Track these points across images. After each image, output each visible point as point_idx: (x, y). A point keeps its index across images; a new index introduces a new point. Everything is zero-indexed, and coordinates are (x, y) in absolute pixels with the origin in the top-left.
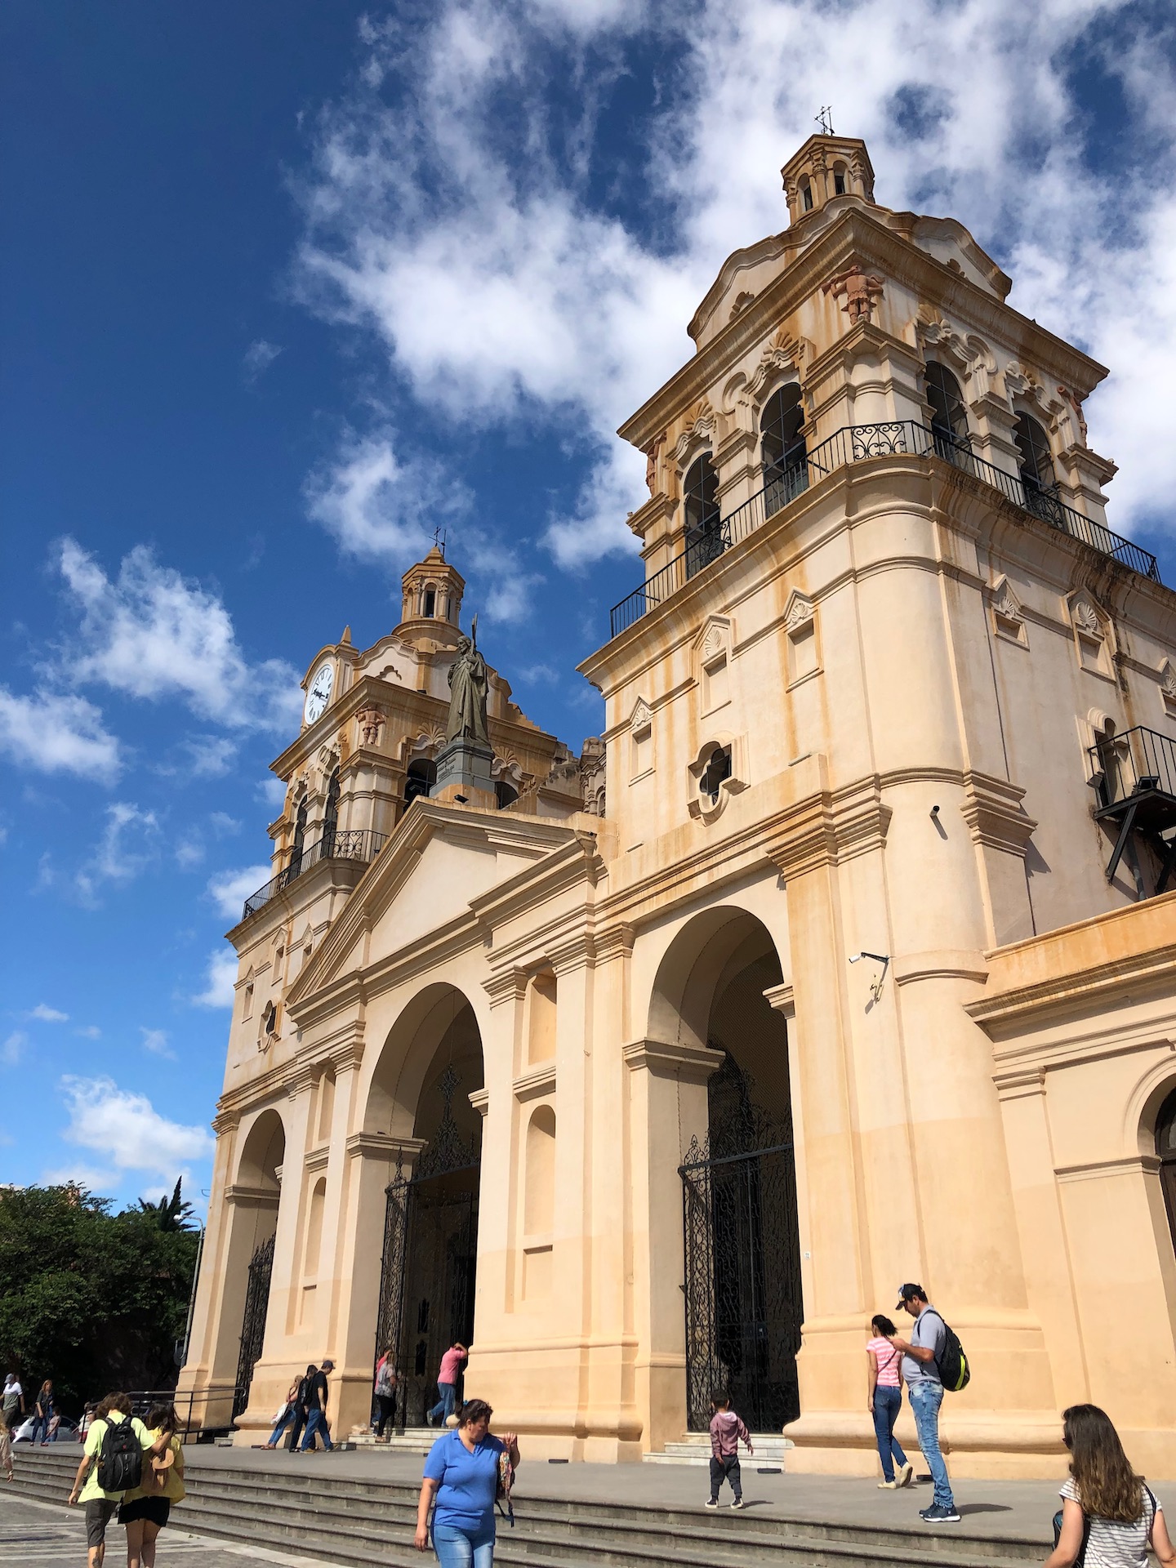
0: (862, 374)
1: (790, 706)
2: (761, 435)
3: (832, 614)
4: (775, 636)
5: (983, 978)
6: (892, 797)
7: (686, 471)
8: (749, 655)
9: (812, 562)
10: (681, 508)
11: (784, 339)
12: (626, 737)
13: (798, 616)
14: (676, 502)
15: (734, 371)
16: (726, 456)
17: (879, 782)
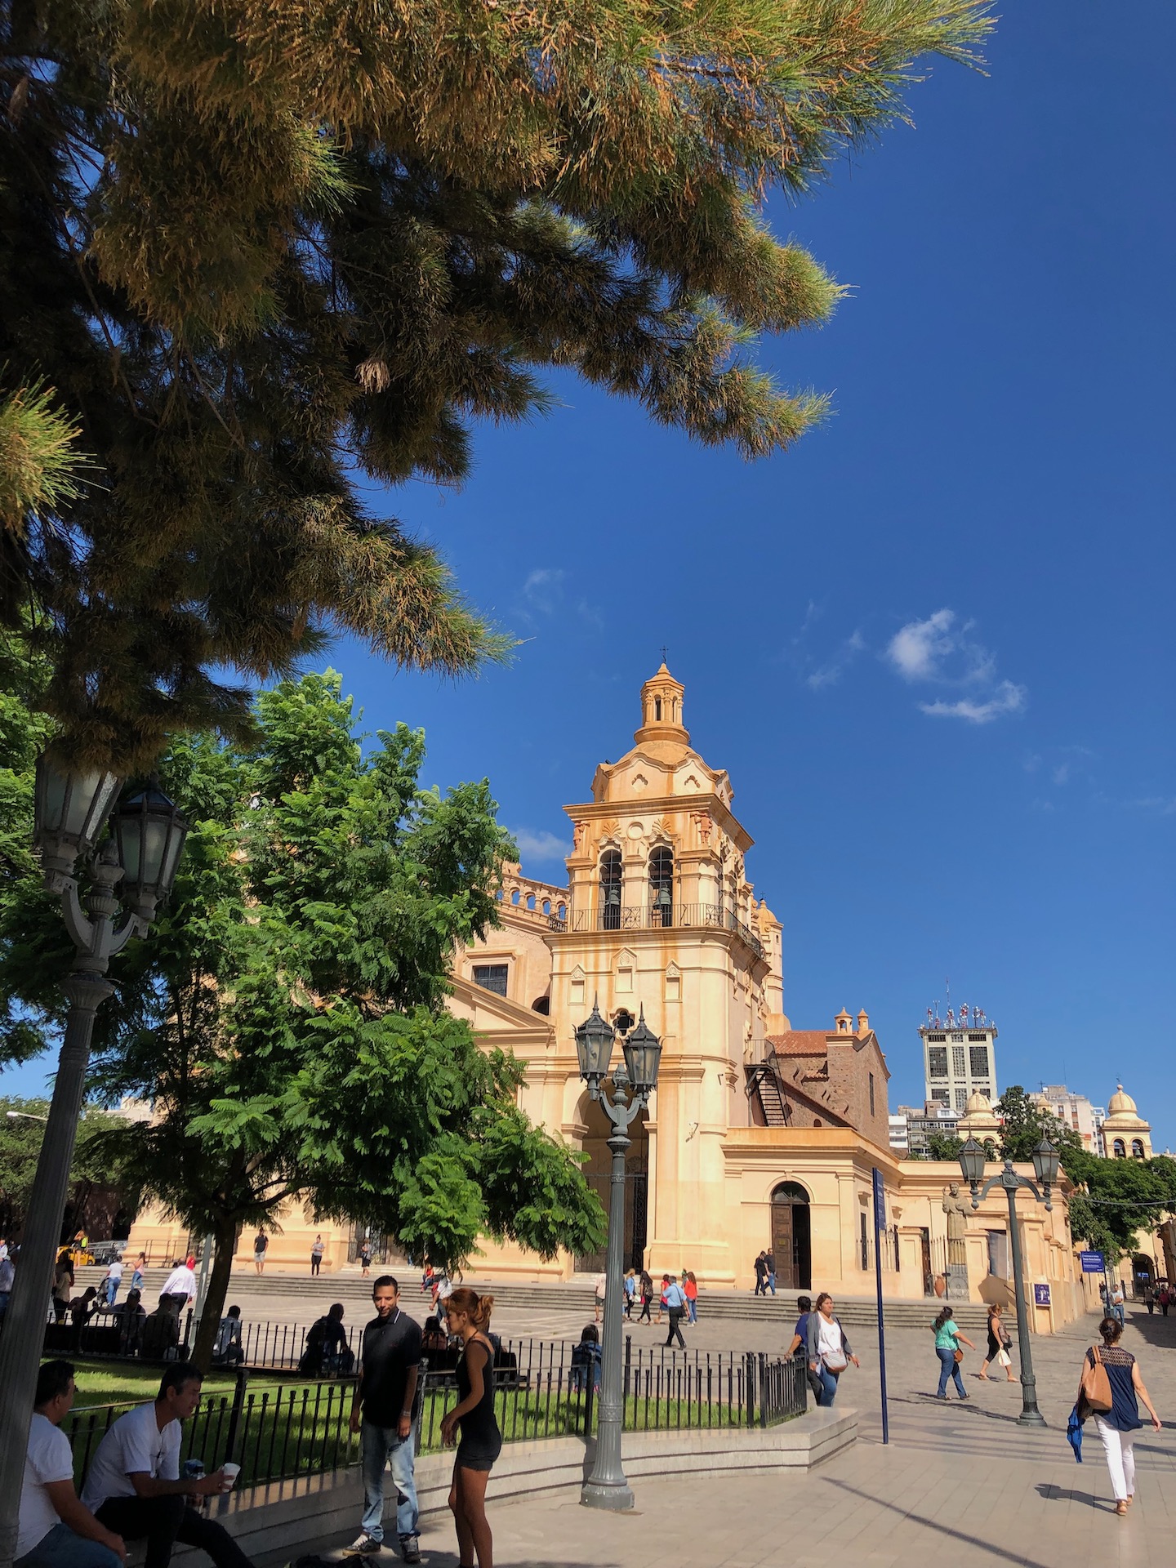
0: (703, 869)
1: (664, 1009)
2: (649, 863)
3: (687, 977)
4: (659, 975)
5: (725, 1135)
6: (706, 1064)
7: (602, 852)
8: (644, 976)
9: (681, 952)
10: (598, 869)
11: (667, 825)
12: (567, 980)
13: (672, 972)
14: (595, 866)
15: (637, 819)
16: (631, 864)
17: (704, 1058)
